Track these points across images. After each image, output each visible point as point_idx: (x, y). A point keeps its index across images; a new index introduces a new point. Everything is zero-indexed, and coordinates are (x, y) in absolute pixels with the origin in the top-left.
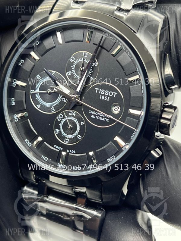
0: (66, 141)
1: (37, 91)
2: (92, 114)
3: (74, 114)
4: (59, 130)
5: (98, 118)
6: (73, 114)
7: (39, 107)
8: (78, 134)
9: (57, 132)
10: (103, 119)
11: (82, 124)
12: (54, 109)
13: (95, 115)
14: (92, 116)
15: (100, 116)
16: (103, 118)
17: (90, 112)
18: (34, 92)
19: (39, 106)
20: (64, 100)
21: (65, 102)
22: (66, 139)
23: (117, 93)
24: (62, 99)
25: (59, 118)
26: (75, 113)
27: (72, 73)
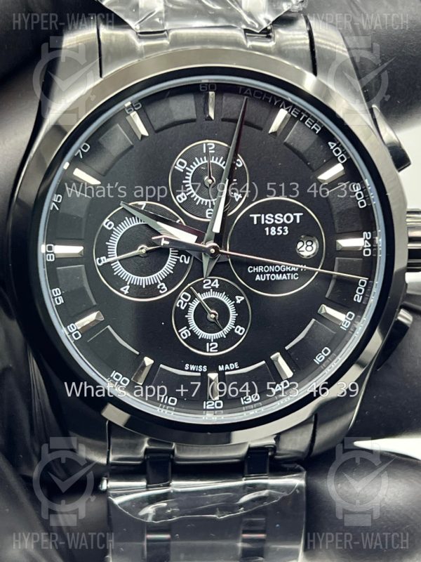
0: (210, 347)
1: (114, 256)
2: (256, 273)
3: (215, 284)
4: (188, 329)
5: (273, 277)
6: (212, 285)
7: (126, 292)
8: (235, 325)
9: (184, 335)
10: (285, 277)
11: (238, 301)
12: (164, 287)
13: (264, 273)
14: (258, 278)
15: (275, 273)
16: (284, 275)
17: (251, 269)
18: (104, 260)
19: (125, 289)
20: (183, 259)
21: (187, 262)
22: (210, 342)
23: (302, 214)
24: (178, 260)
25: (181, 302)
26: (216, 281)
27: (189, 197)
